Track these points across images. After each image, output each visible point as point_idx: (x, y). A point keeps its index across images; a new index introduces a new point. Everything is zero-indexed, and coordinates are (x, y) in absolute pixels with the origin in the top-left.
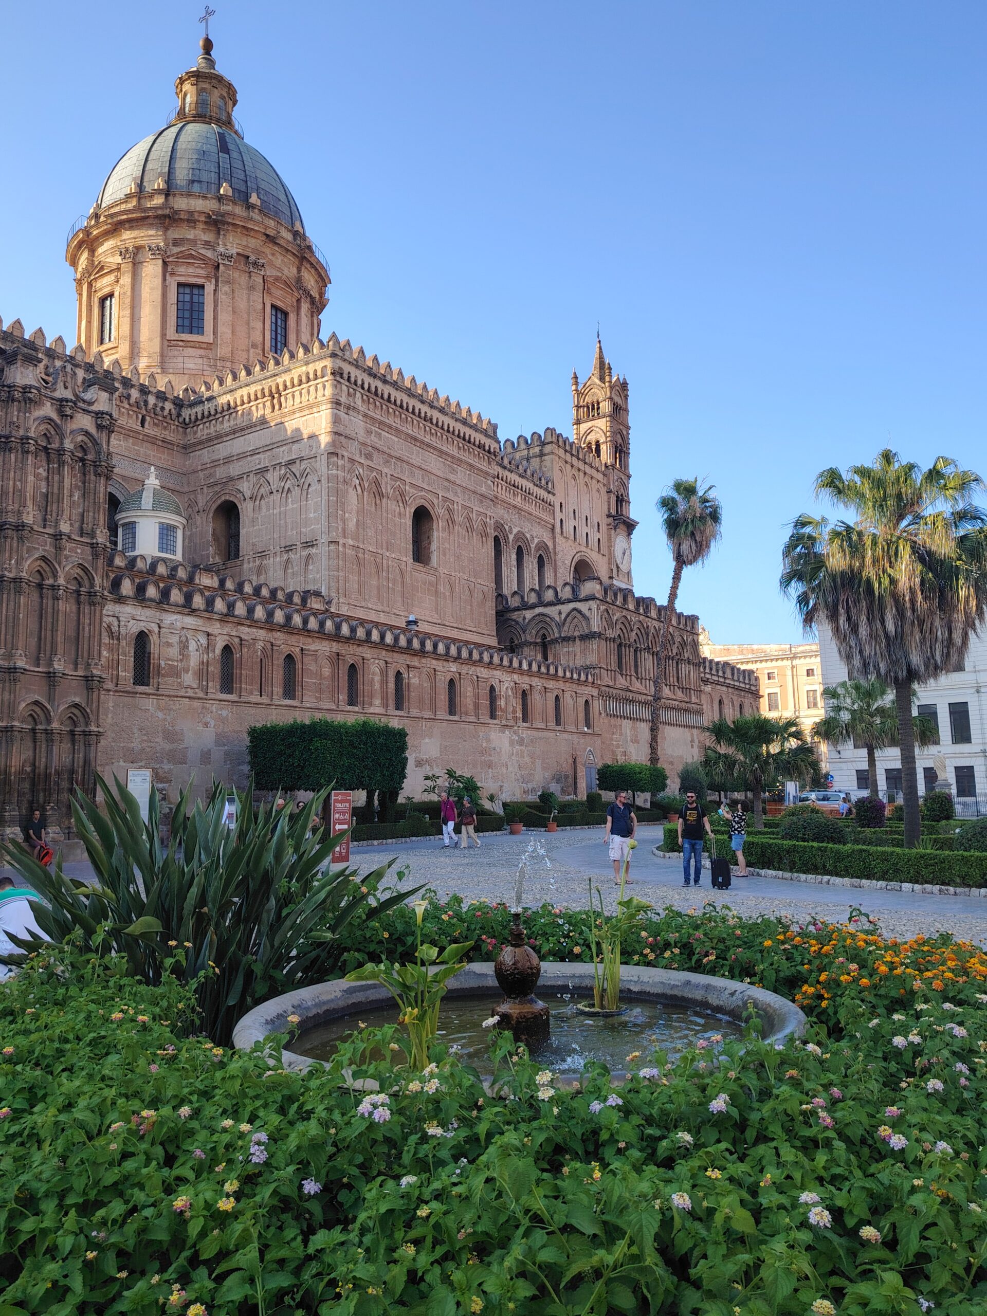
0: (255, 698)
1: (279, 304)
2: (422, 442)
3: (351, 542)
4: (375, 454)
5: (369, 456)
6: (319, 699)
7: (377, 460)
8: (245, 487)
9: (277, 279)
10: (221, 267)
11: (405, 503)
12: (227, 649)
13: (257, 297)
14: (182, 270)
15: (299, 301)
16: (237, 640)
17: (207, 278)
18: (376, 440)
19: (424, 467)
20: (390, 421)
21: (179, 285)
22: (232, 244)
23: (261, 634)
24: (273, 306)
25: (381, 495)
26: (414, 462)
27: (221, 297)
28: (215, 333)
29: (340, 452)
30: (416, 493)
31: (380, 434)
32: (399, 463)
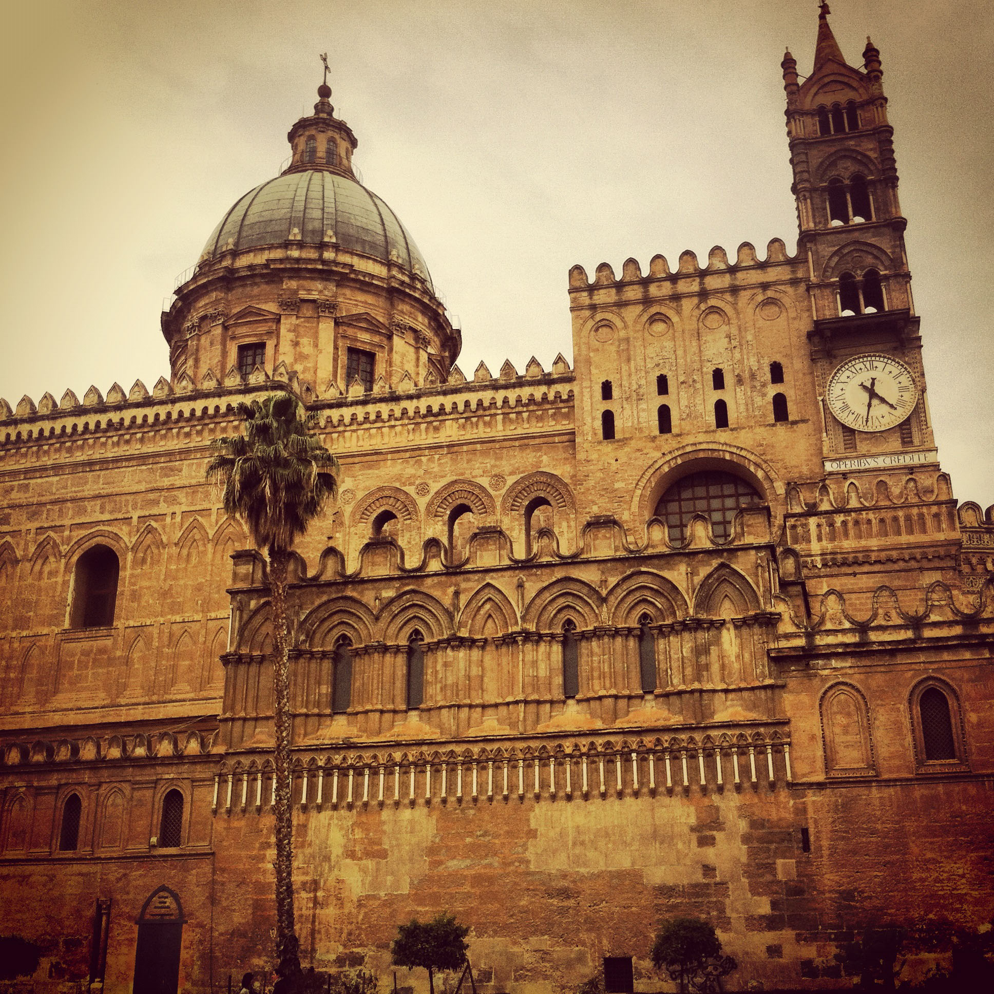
4: (15, 514)
7: (18, 519)
11: (58, 555)
24: (239, 347)
30: (83, 533)
31: (27, 485)
32: (56, 508)
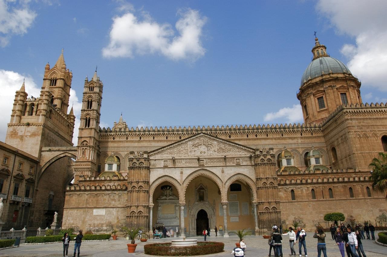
0: (322, 199)
1: (342, 92)
2: (380, 118)
3: (359, 152)
4: (363, 127)
5: (361, 128)
6: (341, 197)
7: (364, 129)
8: (336, 143)
9: (340, 87)
10: (326, 91)
11: (377, 137)
12: (313, 190)
13: (336, 93)
14: (318, 95)
15: (348, 89)
16: (315, 187)
17: (323, 94)
18: (363, 124)
19: (382, 124)
20: (367, 117)
21: (318, 99)
22: (326, 85)
23: (321, 185)
24: (341, 94)
25: (368, 137)
26: (378, 124)
27: (327, 97)
28: (328, 106)
29: (351, 131)
30: (381, 132)
31: (364, 122)
32: (373, 127)
